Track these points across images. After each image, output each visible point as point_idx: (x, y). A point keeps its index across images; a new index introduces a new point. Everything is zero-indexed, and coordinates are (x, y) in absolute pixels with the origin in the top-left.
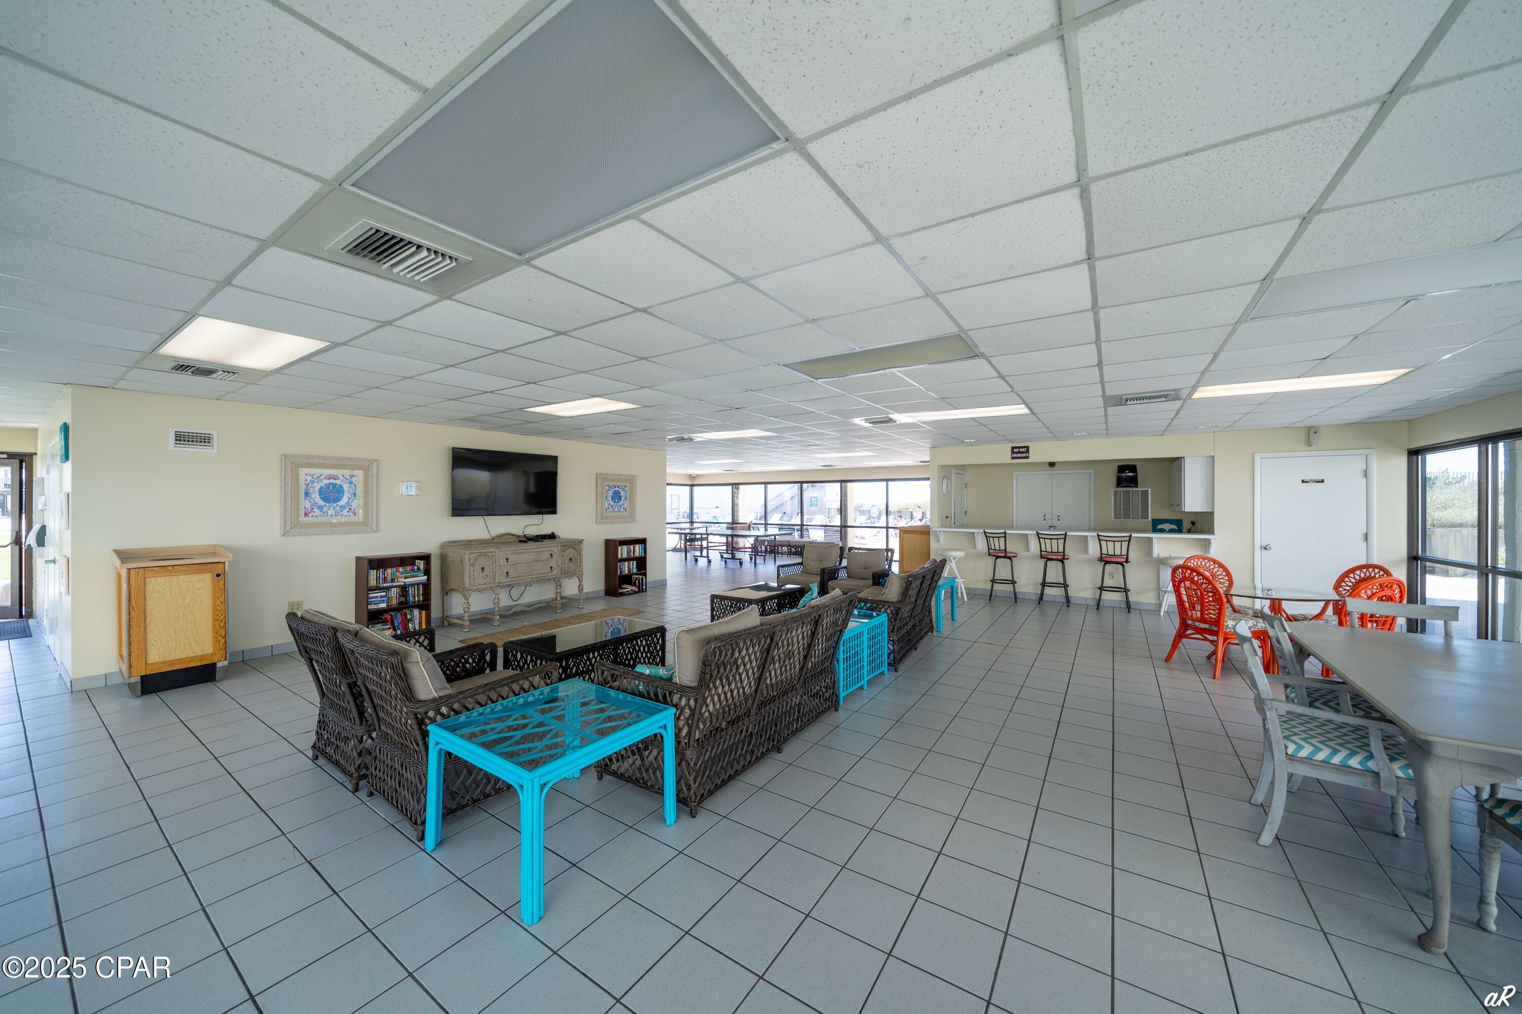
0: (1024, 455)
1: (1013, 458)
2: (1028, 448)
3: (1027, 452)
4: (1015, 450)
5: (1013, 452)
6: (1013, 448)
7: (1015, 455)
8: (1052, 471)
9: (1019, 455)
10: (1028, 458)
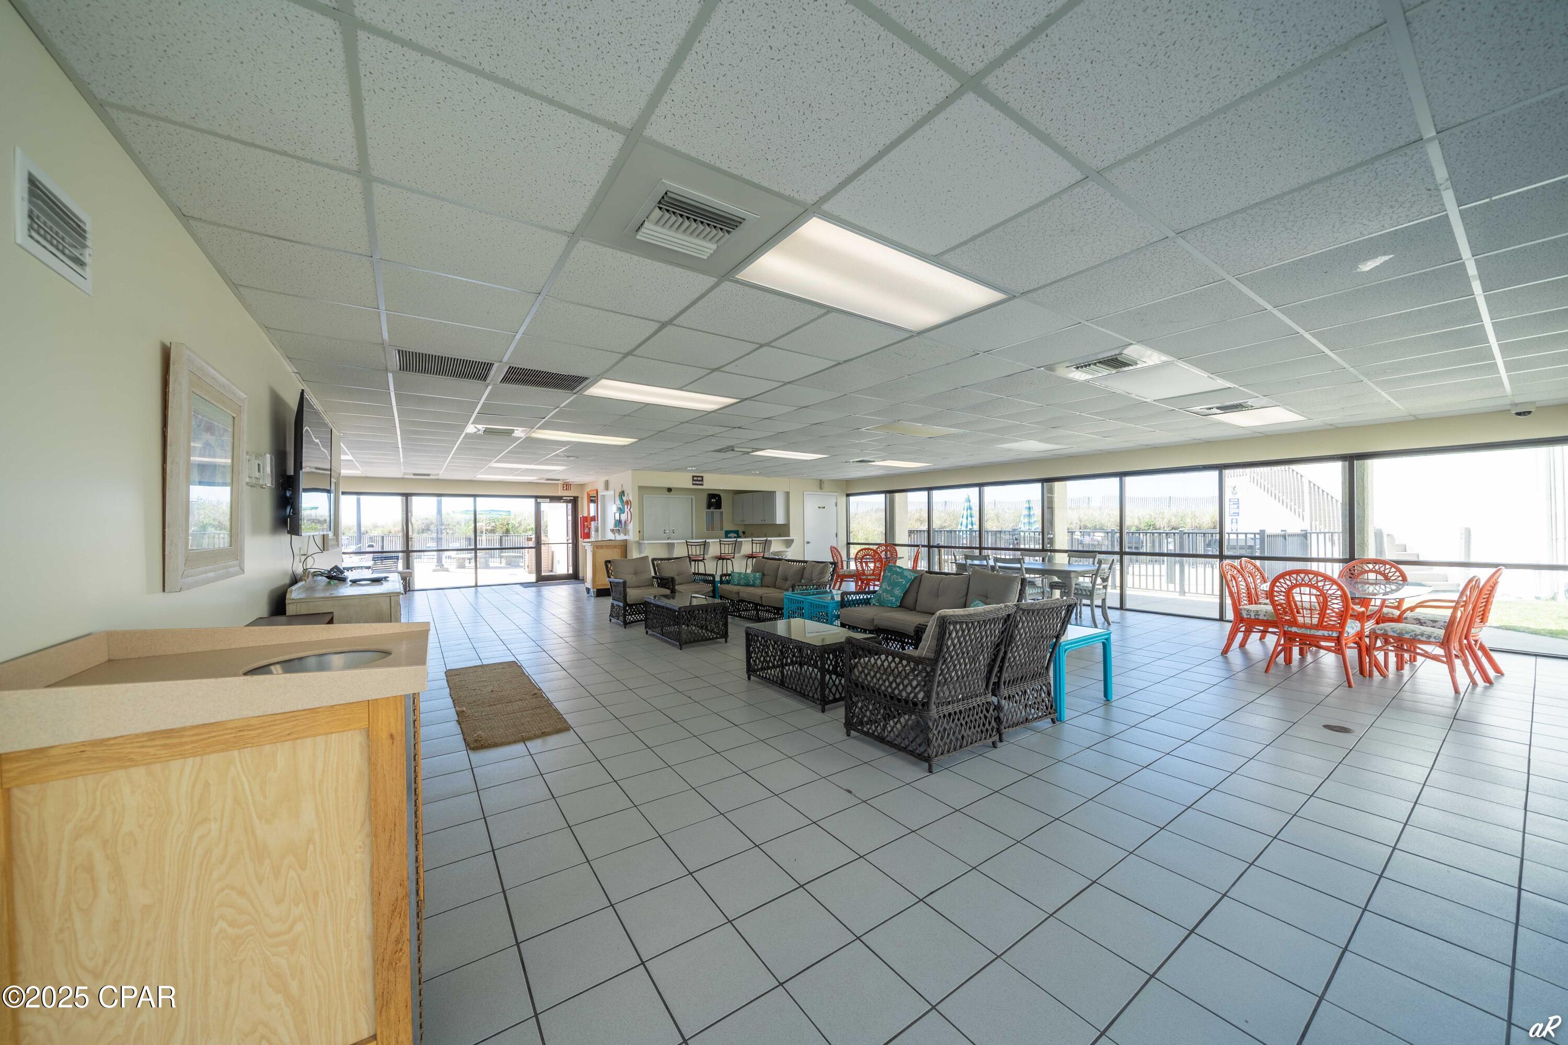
0: (700, 483)
1: (693, 484)
2: (702, 477)
3: (702, 480)
4: (695, 478)
5: (693, 480)
6: (693, 477)
7: (695, 482)
8: (670, 495)
9: (697, 482)
10: (702, 485)
